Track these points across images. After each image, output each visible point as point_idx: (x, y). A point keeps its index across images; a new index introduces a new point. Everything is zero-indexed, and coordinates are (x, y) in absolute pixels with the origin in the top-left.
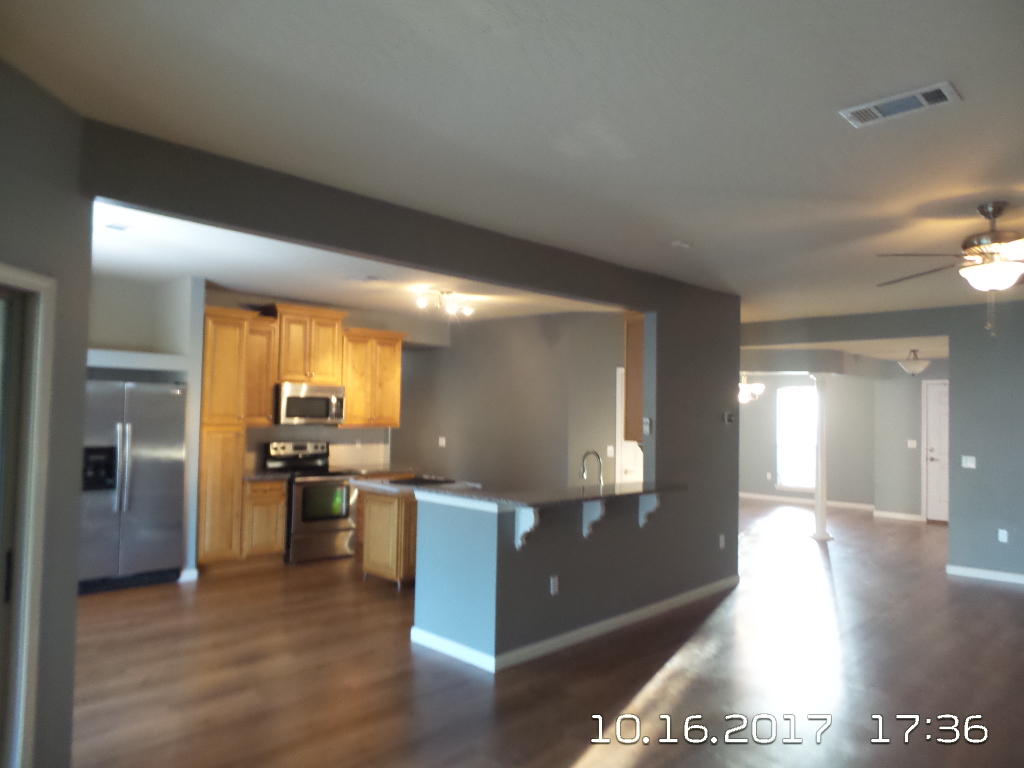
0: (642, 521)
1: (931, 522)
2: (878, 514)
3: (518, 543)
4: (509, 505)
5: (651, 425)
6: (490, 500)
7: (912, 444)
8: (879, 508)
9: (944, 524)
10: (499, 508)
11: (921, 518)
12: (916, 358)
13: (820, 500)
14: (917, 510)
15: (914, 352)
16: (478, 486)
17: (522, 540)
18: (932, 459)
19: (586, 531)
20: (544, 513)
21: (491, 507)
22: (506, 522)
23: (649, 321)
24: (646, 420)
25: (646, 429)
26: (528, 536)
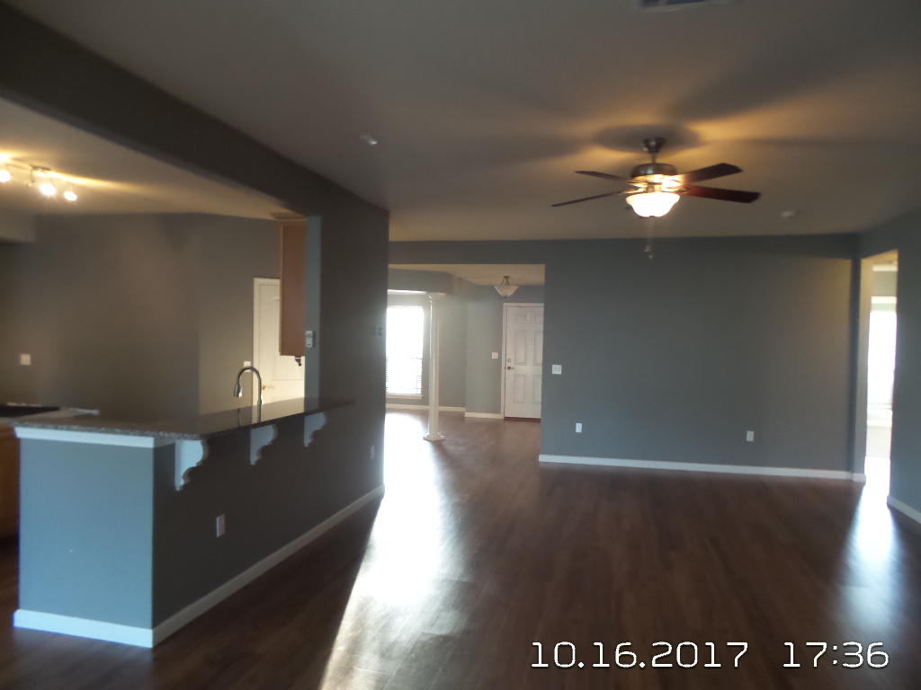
0: (307, 441)
1: (507, 419)
2: (468, 415)
3: (180, 482)
4: (168, 438)
5: (314, 336)
6: (142, 434)
7: (495, 356)
8: (469, 410)
9: (536, 421)
10: (155, 443)
11: (500, 416)
12: (508, 284)
13: (434, 407)
14: (497, 410)
15: (507, 277)
16: (95, 412)
17: (184, 477)
18: (509, 368)
19: (254, 458)
20: (214, 443)
21: (147, 442)
22: (164, 459)
23: (313, 225)
24: (309, 332)
25: (309, 342)
26: (192, 473)
